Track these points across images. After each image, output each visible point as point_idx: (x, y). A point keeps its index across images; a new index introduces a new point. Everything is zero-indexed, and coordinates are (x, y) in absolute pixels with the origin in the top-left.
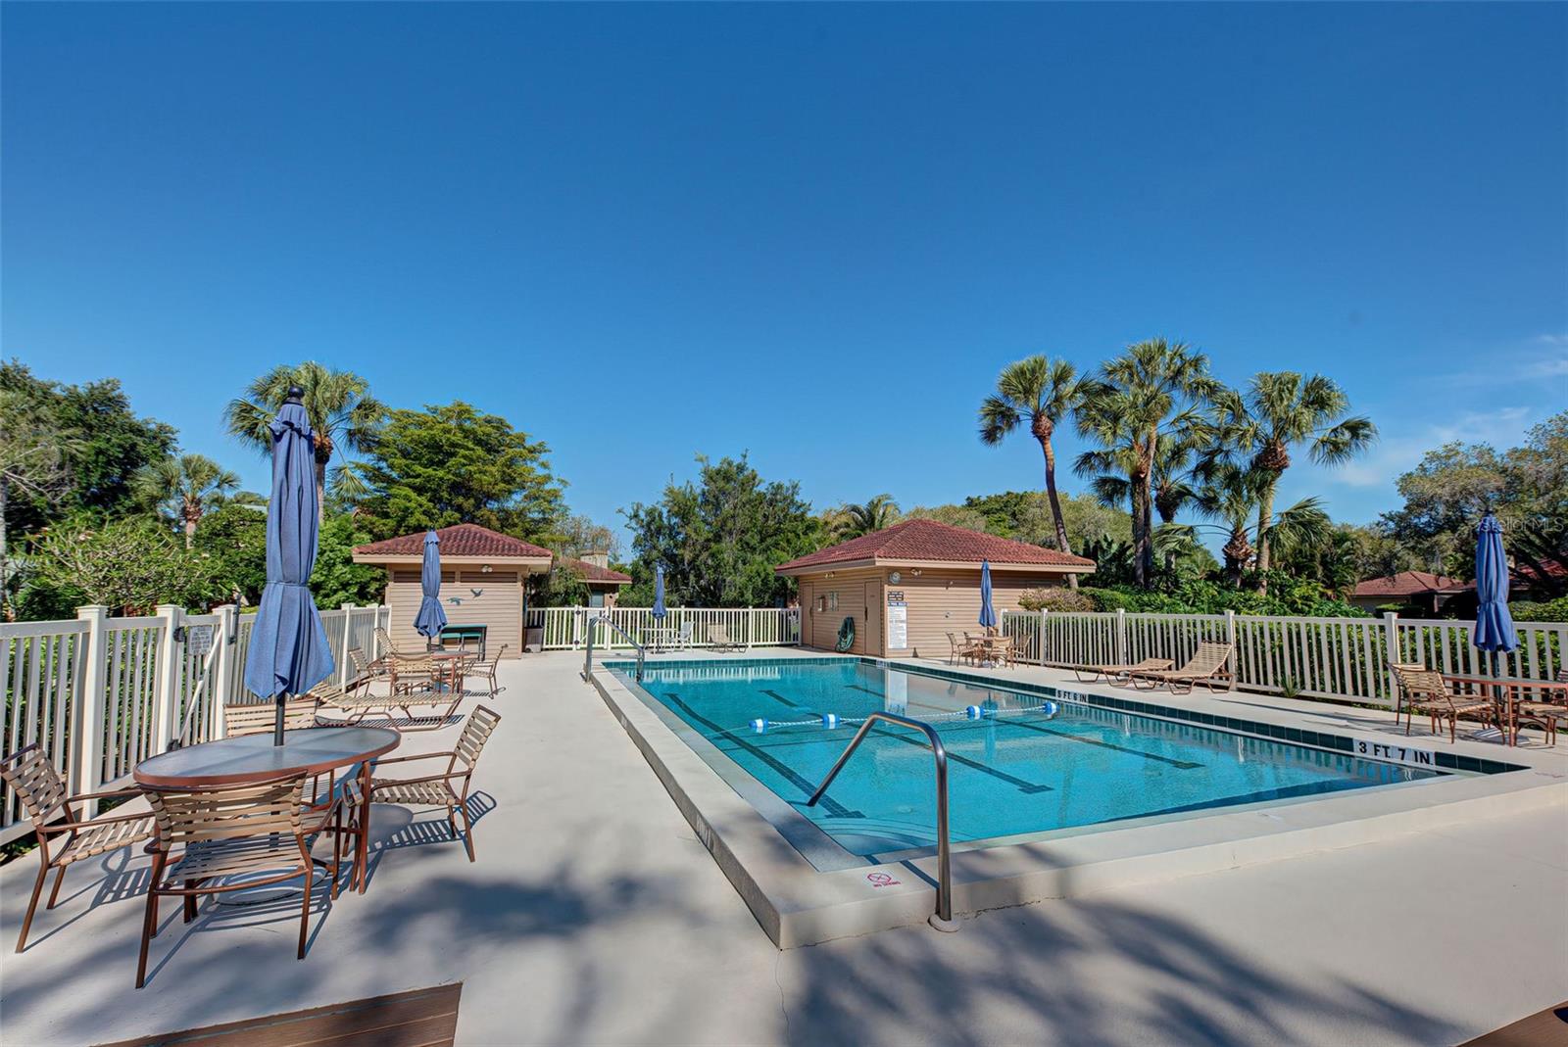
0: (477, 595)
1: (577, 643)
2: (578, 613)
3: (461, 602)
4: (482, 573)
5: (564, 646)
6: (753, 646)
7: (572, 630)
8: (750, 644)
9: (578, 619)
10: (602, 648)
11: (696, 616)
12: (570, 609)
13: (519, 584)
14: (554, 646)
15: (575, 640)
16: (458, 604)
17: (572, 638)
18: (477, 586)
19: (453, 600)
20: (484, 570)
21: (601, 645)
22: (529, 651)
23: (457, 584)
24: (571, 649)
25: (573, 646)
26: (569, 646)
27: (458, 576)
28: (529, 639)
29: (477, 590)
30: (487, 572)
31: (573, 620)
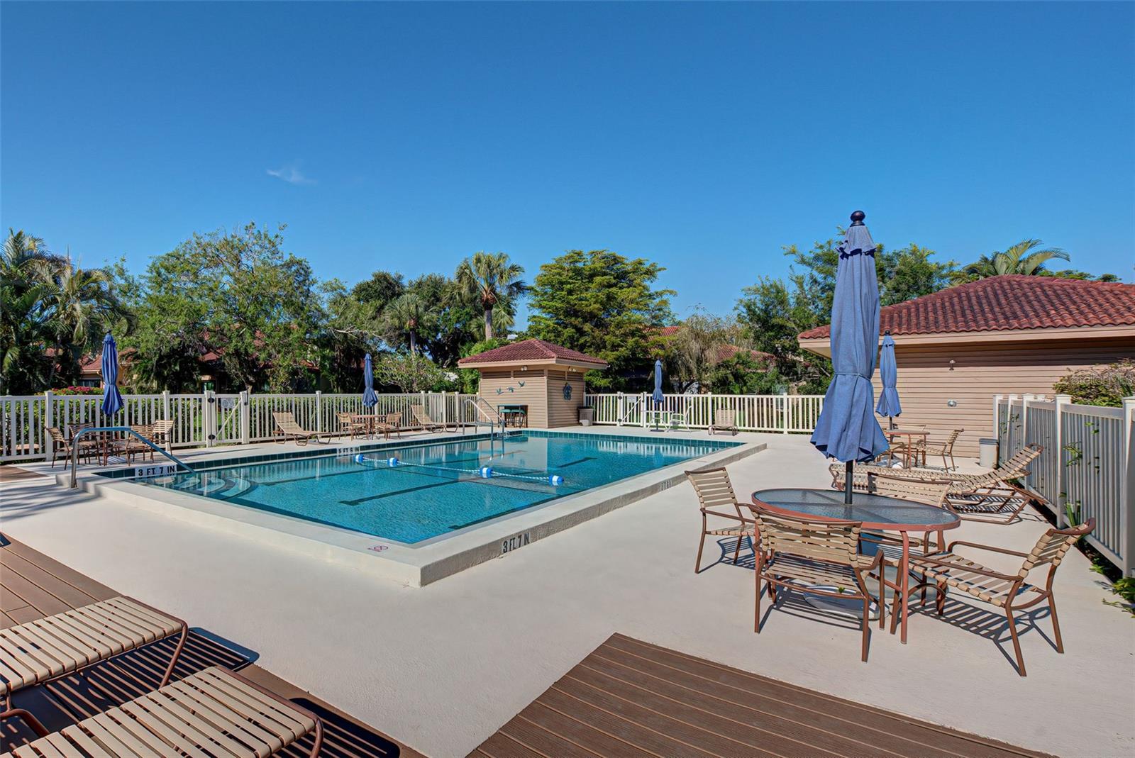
0: (522, 385)
1: (620, 420)
2: (620, 398)
3: (514, 390)
4: (521, 371)
5: (611, 422)
6: (789, 433)
7: (616, 411)
8: (785, 430)
9: (620, 403)
10: (639, 426)
11: (733, 401)
12: (615, 395)
13: (545, 377)
14: (604, 422)
15: (618, 418)
16: (512, 391)
17: (616, 418)
18: (522, 380)
19: (510, 389)
20: (522, 370)
21: (638, 424)
22: (581, 424)
23: (512, 378)
24: (615, 425)
25: (617, 423)
26: (614, 423)
27: (512, 374)
28: (581, 416)
29: (522, 383)
30: (524, 371)
31: (616, 402)
